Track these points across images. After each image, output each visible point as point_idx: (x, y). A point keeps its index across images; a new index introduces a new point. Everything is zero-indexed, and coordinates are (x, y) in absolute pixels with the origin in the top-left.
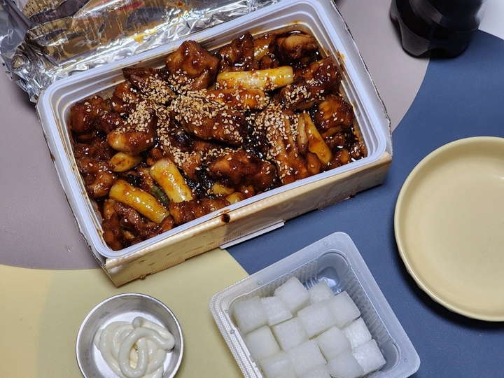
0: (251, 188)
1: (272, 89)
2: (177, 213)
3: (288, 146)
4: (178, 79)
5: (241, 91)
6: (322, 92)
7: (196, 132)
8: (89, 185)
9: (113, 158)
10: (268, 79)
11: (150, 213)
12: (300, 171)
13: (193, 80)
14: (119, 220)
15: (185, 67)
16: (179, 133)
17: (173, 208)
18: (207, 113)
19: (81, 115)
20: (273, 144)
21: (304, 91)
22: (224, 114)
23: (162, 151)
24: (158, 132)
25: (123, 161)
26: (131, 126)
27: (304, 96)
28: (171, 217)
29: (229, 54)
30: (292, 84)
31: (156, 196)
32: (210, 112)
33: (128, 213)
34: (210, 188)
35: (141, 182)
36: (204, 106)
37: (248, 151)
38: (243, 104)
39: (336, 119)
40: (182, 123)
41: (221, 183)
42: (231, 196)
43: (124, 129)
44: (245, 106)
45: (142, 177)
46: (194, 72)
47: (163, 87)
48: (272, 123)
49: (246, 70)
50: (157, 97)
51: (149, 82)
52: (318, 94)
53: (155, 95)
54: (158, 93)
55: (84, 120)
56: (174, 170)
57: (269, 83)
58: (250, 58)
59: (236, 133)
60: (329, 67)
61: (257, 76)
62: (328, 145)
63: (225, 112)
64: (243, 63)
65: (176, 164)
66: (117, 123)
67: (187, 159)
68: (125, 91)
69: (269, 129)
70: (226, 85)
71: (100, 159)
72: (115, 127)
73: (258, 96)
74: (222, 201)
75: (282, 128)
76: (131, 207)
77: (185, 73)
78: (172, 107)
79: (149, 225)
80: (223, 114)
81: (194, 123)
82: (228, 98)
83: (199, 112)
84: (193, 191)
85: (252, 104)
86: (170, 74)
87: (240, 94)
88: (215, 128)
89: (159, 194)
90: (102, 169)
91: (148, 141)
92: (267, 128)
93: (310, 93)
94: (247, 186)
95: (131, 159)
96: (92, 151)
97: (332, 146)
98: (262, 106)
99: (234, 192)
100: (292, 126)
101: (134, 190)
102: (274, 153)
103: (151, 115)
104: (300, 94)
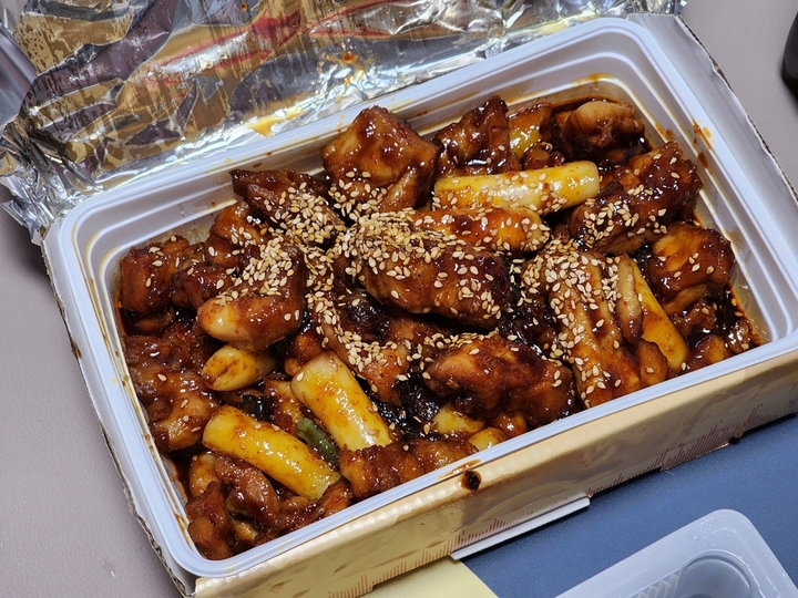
0: (520, 420)
1: (556, 207)
2: (357, 473)
3: (600, 324)
4: (351, 190)
5: (490, 210)
6: (662, 213)
7: (395, 294)
8: (159, 420)
9: (211, 359)
10: (546, 186)
11: (296, 476)
12: (626, 379)
13: (384, 191)
14: (226, 497)
15: (365, 162)
16: (355, 303)
17: (350, 462)
18: (421, 250)
19: (142, 274)
20: (566, 322)
21: (625, 211)
22: (458, 254)
23: (321, 338)
24: (310, 301)
25: (233, 367)
26: (250, 287)
27: (624, 222)
28: (346, 483)
29: (459, 141)
30: (598, 198)
31: (307, 440)
32: (427, 248)
33: (245, 480)
34: (431, 421)
35: (272, 411)
36: (413, 237)
37: (512, 337)
38: (495, 239)
39: (696, 268)
40: (362, 278)
41: (455, 408)
42: (477, 435)
43: (235, 294)
44: (499, 243)
45: (274, 399)
46: (384, 172)
47: (317, 208)
48: (563, 274)
49: (496, 171)
50: (305, 230)
51: (287, 199)
52: (653, 218)
53: (301, 225)
54: (308, 222)
55: (148, 283)
56: (346, 380)
57: (549, 195)
58: (502, 148)
59: (487, 296)
60: (674, 160)
61: (521, 181)
62: (679, 328)
63: (459, 248)
64: (489, 160)
65: (352, 368)
66: (220, 284)
67: (378, 358)
68: (235, 222)
69: (556, 288)
70: (454, 201)
71: (182, 366)
72: (214, 293)
73: (526, 221)
74: (461, 445)
75: (584, 284)
76: (251, 465)
77: (366, 174)
78: (338, 249)
79: (294, 503)
80: (456, 255)
81: (392, 273)
82: (462, 225)
83: (402, 248)
84: (392, 427)
85: (514, 237)
86: (334, 180)
87: (487, 215)
88: (438, 284)
89: (316, 435)
90: (187, 387)
91: (287, 317)
92: (552, 285)
93: (636, 216)
94: (512, 415)
95: (250, 361)
96: (165, 350)
97: (687, 330)
98: (535, 242)
99: (485, 427)
100: (605, 281)
101: (258, 426)
102: (567, 341)
103: (293, 261)
104: (617, 217)
